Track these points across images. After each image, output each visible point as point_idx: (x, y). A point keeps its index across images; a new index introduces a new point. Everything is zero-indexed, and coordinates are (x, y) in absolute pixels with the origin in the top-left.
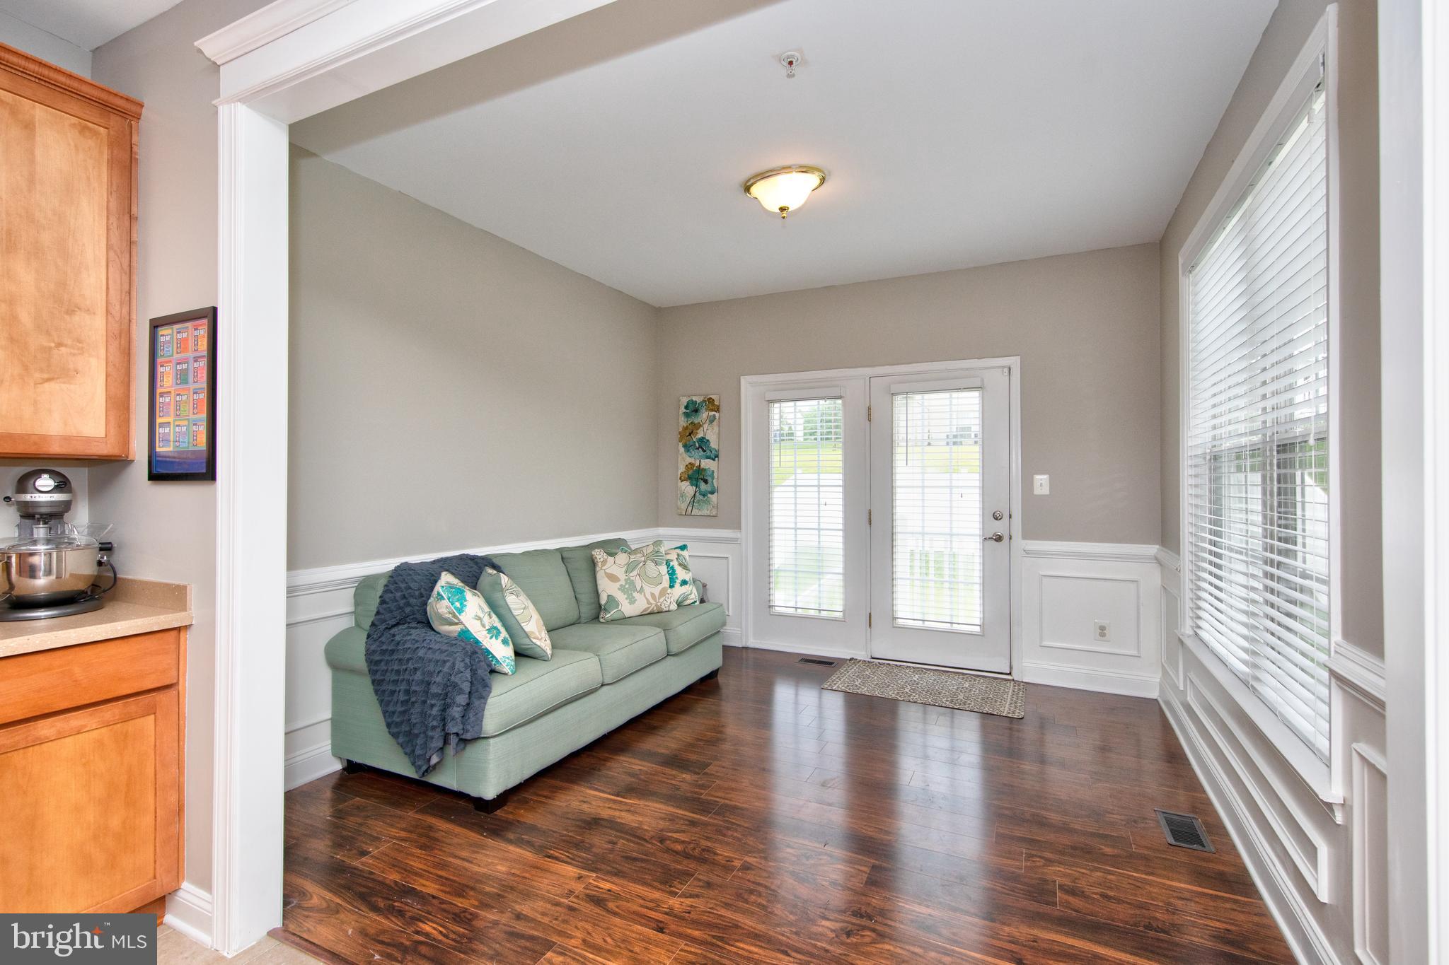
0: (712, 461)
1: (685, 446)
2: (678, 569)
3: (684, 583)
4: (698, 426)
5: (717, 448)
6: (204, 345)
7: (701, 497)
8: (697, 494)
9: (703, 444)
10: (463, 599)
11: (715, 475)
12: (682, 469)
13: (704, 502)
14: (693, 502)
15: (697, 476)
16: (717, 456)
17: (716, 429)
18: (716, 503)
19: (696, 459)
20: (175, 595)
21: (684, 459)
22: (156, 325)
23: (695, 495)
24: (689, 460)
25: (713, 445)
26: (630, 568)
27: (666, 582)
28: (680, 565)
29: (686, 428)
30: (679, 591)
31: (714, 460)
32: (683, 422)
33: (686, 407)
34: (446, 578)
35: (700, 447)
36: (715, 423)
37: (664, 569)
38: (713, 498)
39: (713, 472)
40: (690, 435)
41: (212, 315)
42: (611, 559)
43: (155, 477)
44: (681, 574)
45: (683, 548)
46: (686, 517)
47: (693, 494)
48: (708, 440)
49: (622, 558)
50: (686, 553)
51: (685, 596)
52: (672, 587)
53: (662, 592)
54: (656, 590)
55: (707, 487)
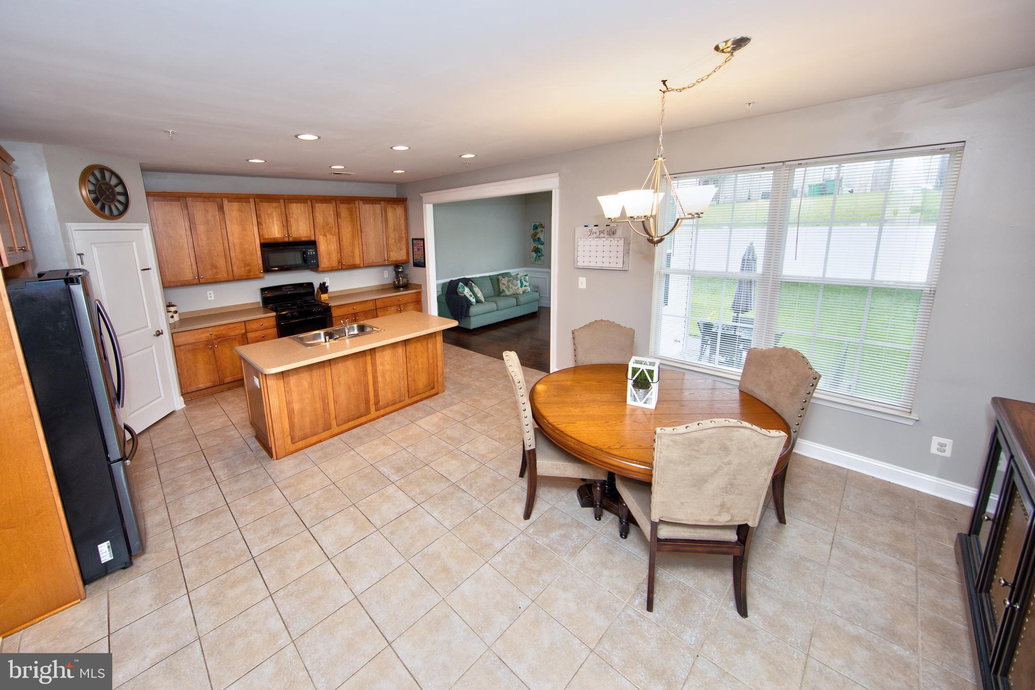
0: (542, 246)
1: (533, 240)
2: (524, 282)
3: (525, 286)
4: (538, 233)
6: (422, 245)
9: (539, 239)
10: (464, 289)
12: (532, 248)
13: (539, 259)
14: (535, 260)
15: (537, 250)
16: (543, 244)
17: (543, 235)
18: (542, 260)
19: (537, 245)
20: (419, 286)
22: (413, 239)
23: (536, 257)
24: (534, 245)
25: (542, 240)
26: (509, 281)
27: (519, 285)
29: (533, 234)
30: (524, 288)
32: (533, 232)
33: (534, 227)
34: (461, 284)
35: (538, 241)
36: (543, 232)
37: (519, 282)
38: (542, 258)
39: (542, 249)
40: (535, 236)
41: (423, 239)
42: (503, 279)
43: (414, 266)
44: (525, 283)
45: (526, 276)
46: (534, 264)
49: (506, 279)
50: (527, 277)
51: (526, 290)
52: (521, 287)
53: (518, 289)
54: (516, 288)
55: (540, 254)
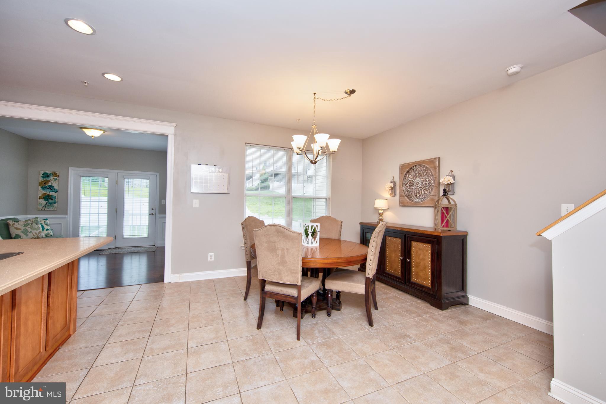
0: (55, 193)
1: (42, 187)
3: (47, 230)
4: (49, 181)
5: (57, 189)
7: (49, 205)
8: (48, 203)
9: (51, 188)
11: (56, 197)
12: (40, 195)
13: (51, 206)
14: (45, 206)
15: (47, 198)
16: (57, 191)
17: (57, 183)
18: (56, 206)
19: (47, 192)
21: (41, 192)
23: (46, 204)
24: (43, 192)
25: (56, 187)
26: (25, 225)
27: (41, 229)
28: (45, 224)
29: (43, 181)
31: (56, 192)
32: (41, 179)
33: (43, 175)
35: (49, 188)
36: (57, 181)
37: (40, 226)
38: (56, 205)
39: (55, 196)
40: (45, 184)
42: (17, 223)
44: (46, 227)
45: (46, 219)
46: (42, 211)
47: (45, 203)
48: (53, 186)
50: (48, 221)
51: (48, 234)
52: (43, 231)
53: (40, 232)
54: (37, 232)
55: (53, 201)
